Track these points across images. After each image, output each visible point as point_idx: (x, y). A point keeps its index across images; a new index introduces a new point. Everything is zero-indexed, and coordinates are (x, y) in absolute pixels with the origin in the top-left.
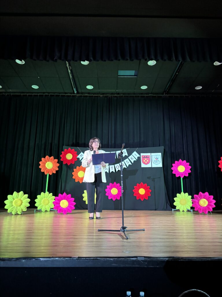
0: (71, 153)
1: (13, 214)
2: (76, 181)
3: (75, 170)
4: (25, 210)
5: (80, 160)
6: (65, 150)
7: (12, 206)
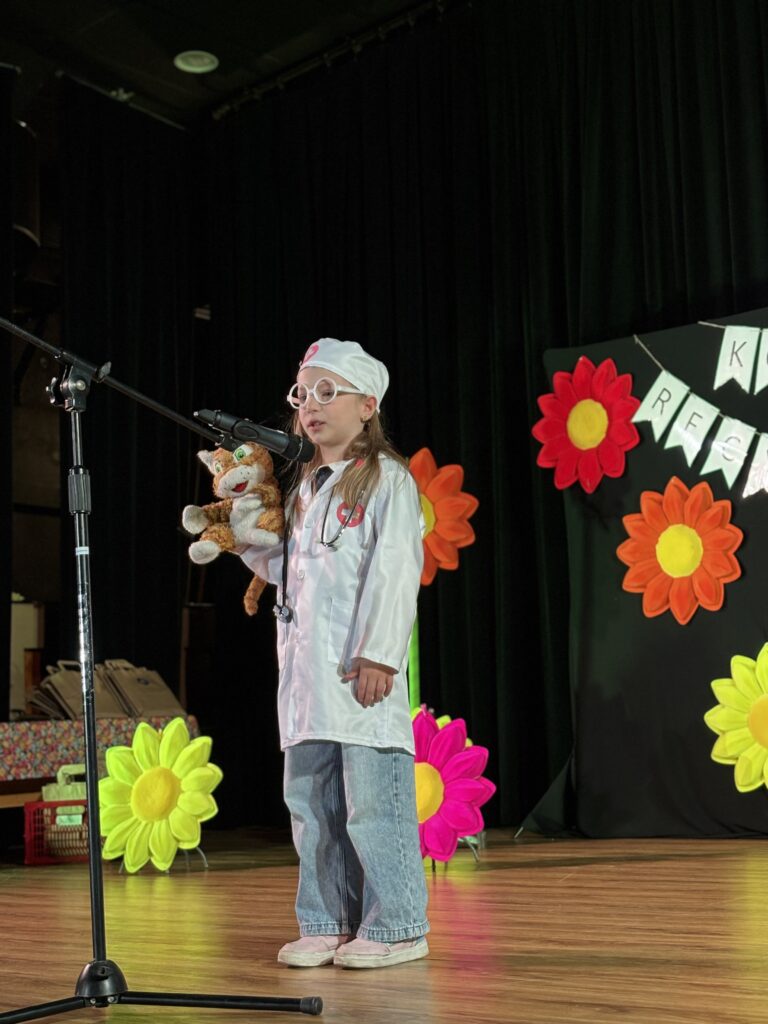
0: (596, 398)
1: (131, 869)
2: (651, 610)
3: (629, 522)
4: (191, 842)
5: (657, 435)
6: (558, 379)
7: (128, 814)
